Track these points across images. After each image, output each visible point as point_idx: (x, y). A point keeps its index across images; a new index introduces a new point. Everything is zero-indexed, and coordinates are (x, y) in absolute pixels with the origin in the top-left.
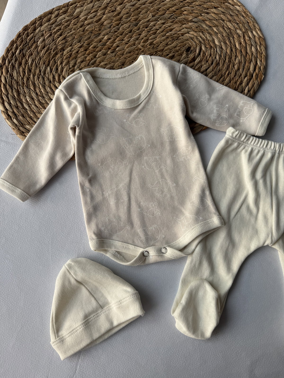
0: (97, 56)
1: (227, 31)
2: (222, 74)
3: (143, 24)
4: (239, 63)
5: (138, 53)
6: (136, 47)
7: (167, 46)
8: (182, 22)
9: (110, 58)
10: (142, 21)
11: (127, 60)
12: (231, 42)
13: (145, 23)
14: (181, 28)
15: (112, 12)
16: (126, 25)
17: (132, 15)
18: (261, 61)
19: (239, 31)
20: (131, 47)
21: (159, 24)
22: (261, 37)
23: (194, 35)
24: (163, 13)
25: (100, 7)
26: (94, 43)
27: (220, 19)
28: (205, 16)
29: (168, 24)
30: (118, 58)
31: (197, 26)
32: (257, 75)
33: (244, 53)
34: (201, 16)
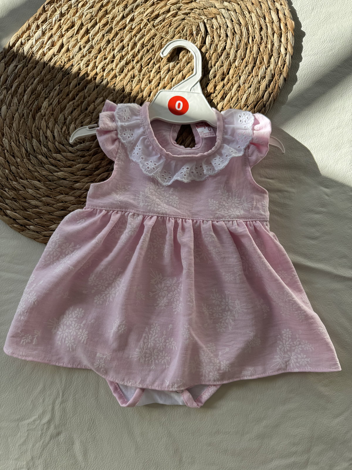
3: (118, 26)
4: (258, 20)
5: (133, 67)
13: (119, 22)
15: (71, 27)
16: (99, 37)
17: (98, 20)
20: (120, 62)
21: (137, 16)
29: (149, 10)
32: (286, 25)
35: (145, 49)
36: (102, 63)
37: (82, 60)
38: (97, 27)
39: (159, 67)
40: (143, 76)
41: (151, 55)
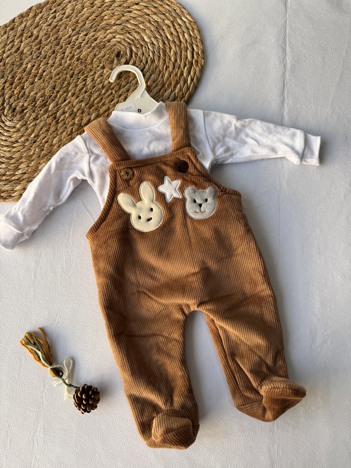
0: (25, 87)
1: (154, 24)
2: (160, 71)
3: (65, 42)
4: (175, 54)
5: (67, 72)
6: (64, 66)
7: (95, 57)
8: (105, 29)
9: (39, 86)
10: (63, 39)
11: (57, 83)
12: (161, 35)
13: (66, 39)
14: (106, 34)
15: (30, 37)
16: (48, 47)
17: (51, 35)
18: (197, 46)
19: (167, 22)
20: (58, 68)
21: (81, 37)
22: (191, 21)
23: (121, 38)
24: (83, 25)
25: (16, 35)
26: (19, 74)
27: (144, 14)
28: (128, 15)
29: (91, 34)
30: (47, 84)
31: (122, 28)
32: (197, 61)
33: (177, 42)
34: (123, 16)
35: (80, 61)
36: (45, 66)
37: (30, 62)
38: (49, 40)
39: (87, 77)
40: (72, 80)
41: (84, 66)
